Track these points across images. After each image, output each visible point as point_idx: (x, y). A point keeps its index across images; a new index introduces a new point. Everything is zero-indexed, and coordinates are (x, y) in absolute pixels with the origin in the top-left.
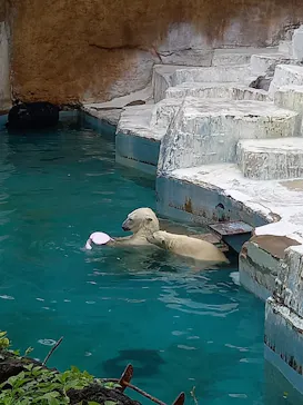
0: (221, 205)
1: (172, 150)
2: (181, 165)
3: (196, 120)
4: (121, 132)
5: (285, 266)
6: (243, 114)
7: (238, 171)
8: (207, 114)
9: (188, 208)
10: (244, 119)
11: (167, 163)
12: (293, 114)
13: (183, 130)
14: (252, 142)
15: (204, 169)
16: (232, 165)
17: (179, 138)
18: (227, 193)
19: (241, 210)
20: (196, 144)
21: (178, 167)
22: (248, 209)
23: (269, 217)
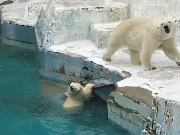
0: (86, 68)
1: (48, 33)
2: (55, 42)
3: (63, 12)
4: (5, 22)
5: (154, 108)
6: (93, 7)
7: (93, 45)
8: (70, 8)
9: (62, 71)
10: (95, 10)
11: (45, 42)
12: (124, 5)
13: (55, 19)
14: (100, 25)
15: (70, 44)
16: (89, 40)
17: (52, 24)
18: (90, 59)
19: (102, 70)
20: (64, 28)
21: (53, 44)
22: (107, 70)
23: (123, 75)
